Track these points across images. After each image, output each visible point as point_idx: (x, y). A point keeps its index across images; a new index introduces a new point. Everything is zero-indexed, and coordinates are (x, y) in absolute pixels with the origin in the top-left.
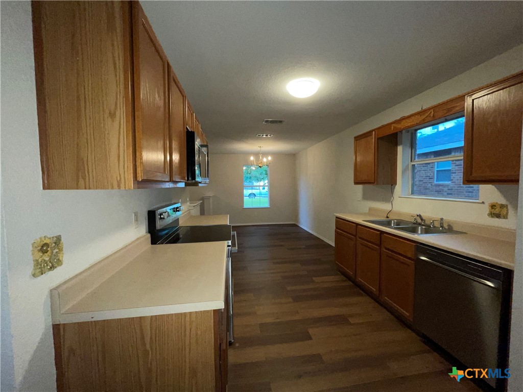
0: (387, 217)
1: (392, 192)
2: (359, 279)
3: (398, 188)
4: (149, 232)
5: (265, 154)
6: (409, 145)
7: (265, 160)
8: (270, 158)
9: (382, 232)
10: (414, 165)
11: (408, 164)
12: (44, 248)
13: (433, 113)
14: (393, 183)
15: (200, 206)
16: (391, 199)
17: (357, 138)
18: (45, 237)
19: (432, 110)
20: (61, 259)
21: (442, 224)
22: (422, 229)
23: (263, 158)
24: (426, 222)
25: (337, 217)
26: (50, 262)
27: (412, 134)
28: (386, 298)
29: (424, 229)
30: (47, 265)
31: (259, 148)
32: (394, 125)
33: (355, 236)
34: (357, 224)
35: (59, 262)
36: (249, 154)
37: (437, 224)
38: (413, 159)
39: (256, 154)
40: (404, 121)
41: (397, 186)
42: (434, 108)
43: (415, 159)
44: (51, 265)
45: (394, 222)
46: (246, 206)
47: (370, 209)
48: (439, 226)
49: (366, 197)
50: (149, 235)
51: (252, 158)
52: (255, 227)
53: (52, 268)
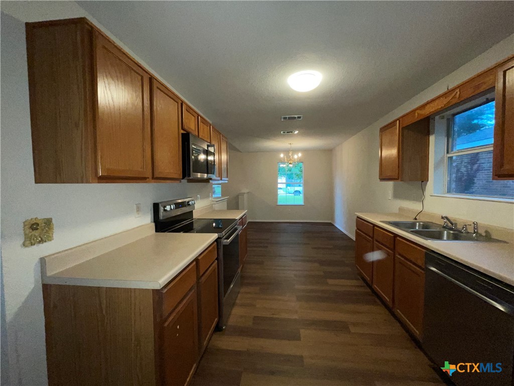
0: (416, 219)
1: (423, 190)
2: (375, 286)
3: (430, 186)
4: (155, 222)
5: (295, 151)
6: (444, 133)
7: (296, 157)
8: (300, 155)
9: (396, 235)
10: (451, 158)
11: (444, 157)
12: (34, 226)
13: (458, 93)
14: (424, 179)
15: (227, 201)
16: (422, 198)
17: (383, 129)
18: (36, 218)
19: (458, 90)
20: (51, 235)
21: (477, 229)
22: (448, 234)
23: (292, 155)
24: (458, 227)
25: (358, 217)
26: (40, 237)
27: (448, 119)
28: (398, 311)
29: (451, 235)
30: (37, 239)
31: (290, 145)
32: (418, 111)
33: (373, 238)
34: (374, 225)
35: (50, 238)
36: (279, 151)
37: (471, 230)
38: (450, 150)
39: (287, 151)
40: (428, 106)
41: (428, 183)
42: (458, 87)
43: (452, 150)
44: (40, 239)
45: (419, 224)
46: (279, 203)
47: (401, 209)
48: (473, 232)
49: (397, 195)
50: (153, 224)
51: (282, 155)
52: (288, 224)
53: (42, 241)
